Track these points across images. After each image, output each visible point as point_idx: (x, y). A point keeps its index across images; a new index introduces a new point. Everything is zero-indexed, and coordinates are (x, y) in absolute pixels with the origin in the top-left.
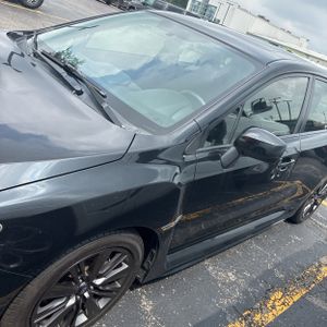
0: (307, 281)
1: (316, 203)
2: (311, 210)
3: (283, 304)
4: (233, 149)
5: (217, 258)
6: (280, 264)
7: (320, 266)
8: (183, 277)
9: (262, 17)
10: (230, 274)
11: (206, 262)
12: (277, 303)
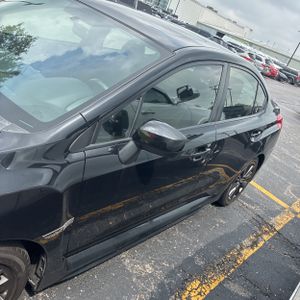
0: (227, 266)
1: (241, 186)
2: (237, 193)
3: (200, 294)
4: (131, 143)
5: (135, 250)
6: (201, 250)
7: (242, 248)
8: (95, 275)
9: (211, 8)
10: (147, 266)
11: (123, 255)
12: (193, 294)
